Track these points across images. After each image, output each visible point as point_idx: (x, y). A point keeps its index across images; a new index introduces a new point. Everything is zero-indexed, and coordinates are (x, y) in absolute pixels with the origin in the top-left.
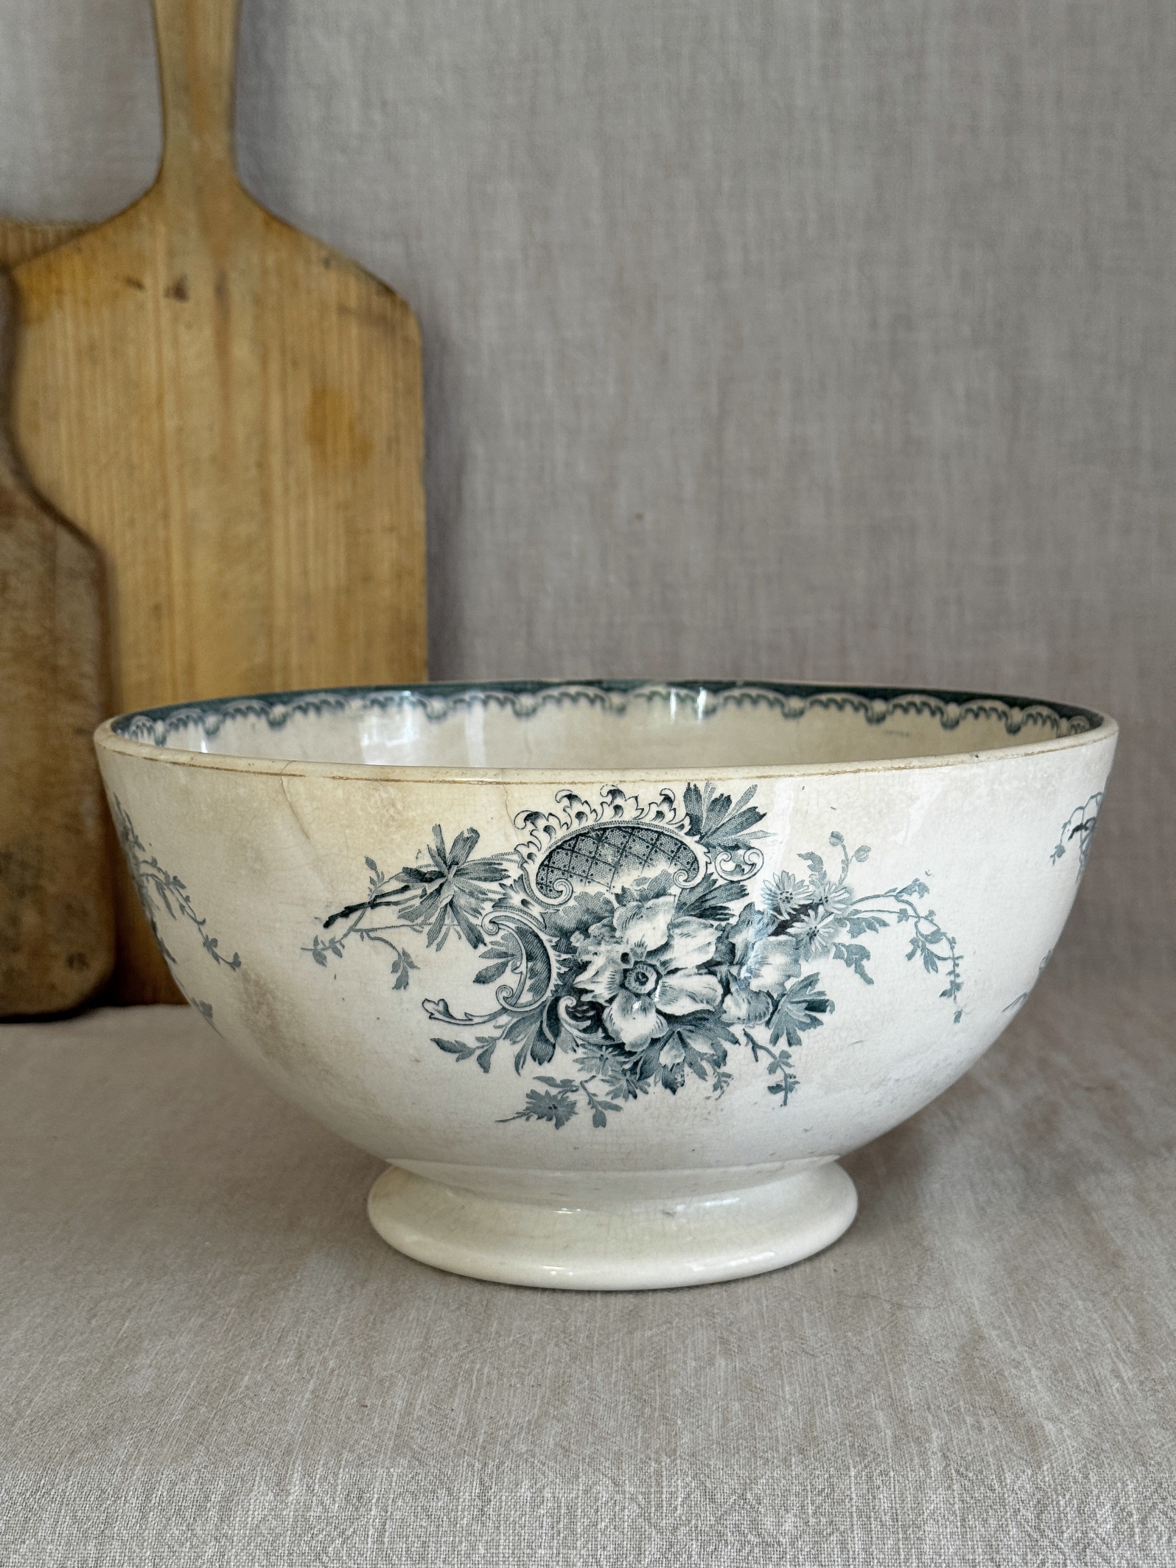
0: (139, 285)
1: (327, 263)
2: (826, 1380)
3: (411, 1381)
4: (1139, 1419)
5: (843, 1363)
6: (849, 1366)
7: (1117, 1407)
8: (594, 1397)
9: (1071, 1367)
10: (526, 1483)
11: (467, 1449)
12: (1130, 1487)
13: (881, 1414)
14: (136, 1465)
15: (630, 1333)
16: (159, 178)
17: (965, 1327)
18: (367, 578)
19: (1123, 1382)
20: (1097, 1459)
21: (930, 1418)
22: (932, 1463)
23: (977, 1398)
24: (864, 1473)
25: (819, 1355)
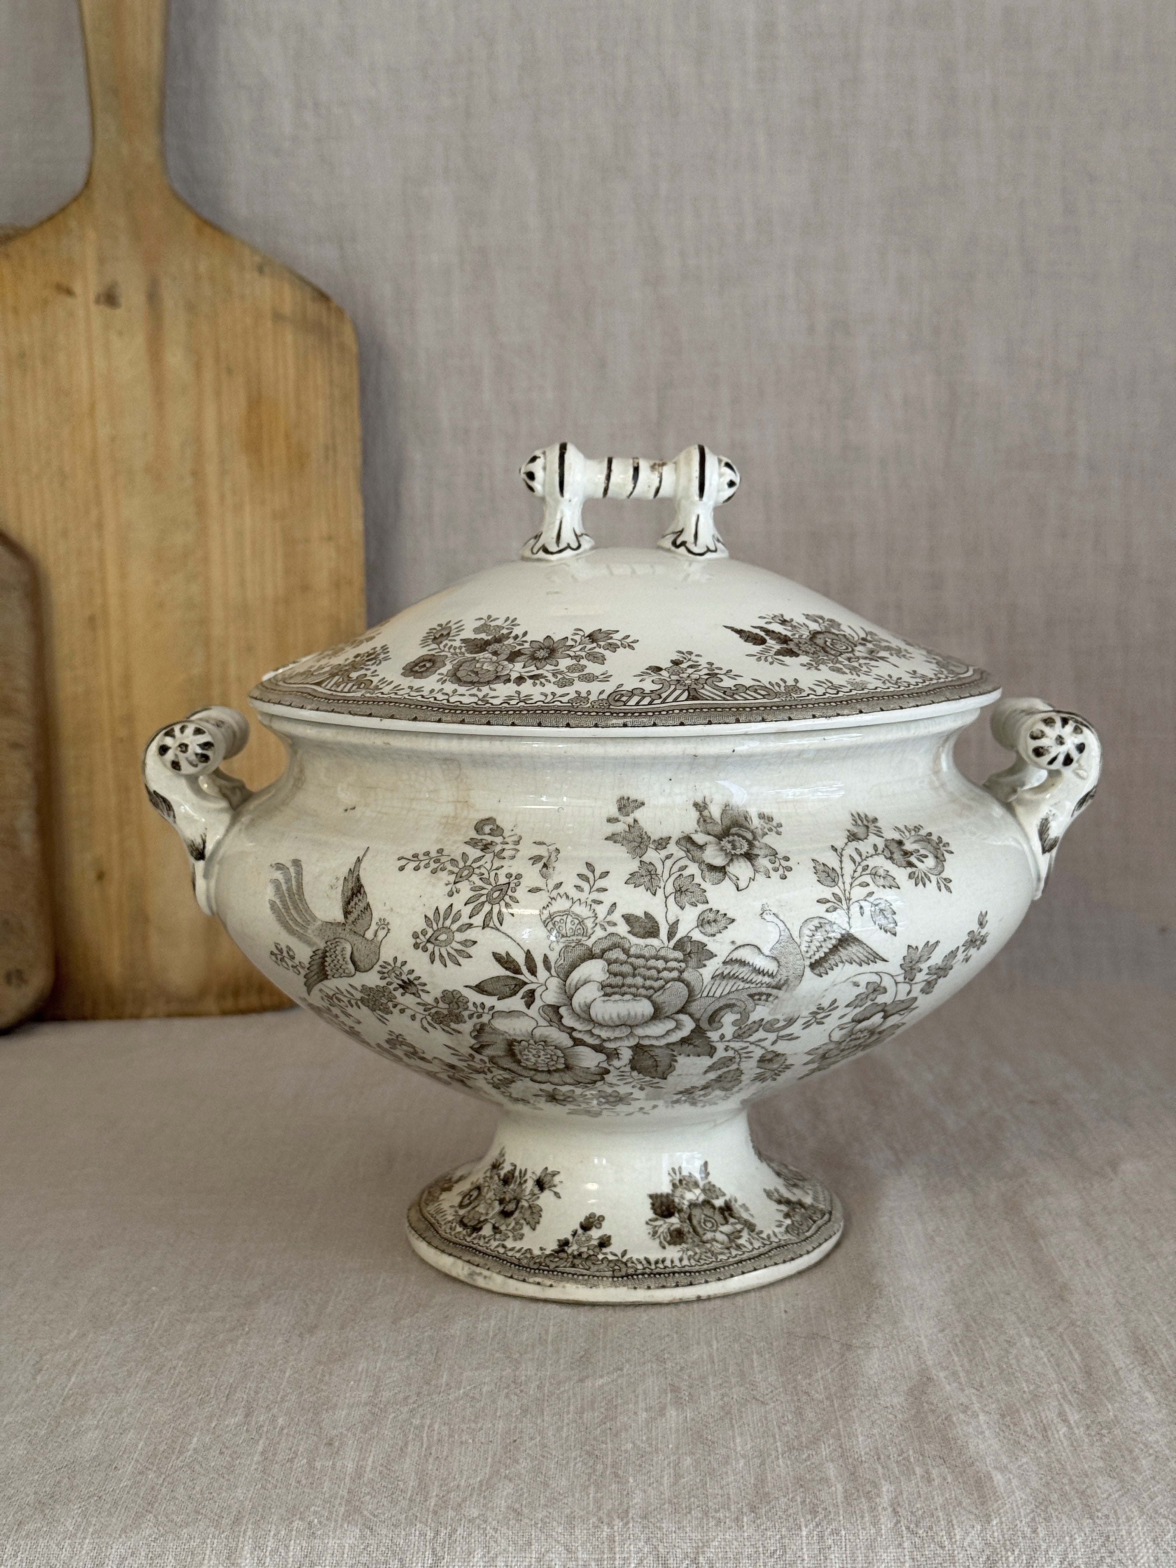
0: (69, 292)
1: (260, 270)
2: (776, 1430)
3: (362, 1440)
4: (1086, 1466)
5: (793, 1409)
6: (799, 1413)
7: (1064, 1454)
8: (546, 1454)
9: (1018, 1411)
10: (479, 1553)
11: (418, 1514)
12: (1078, 1541)
13: (831, 1465)
14: (85, 1538)
15: (581, 1381)
16: (87, 184)
17: (913, 1367)
18: (305, 588)
19: (1070, 1427)
20: (1045, 1511)
21: (880, 1471)
22: (882, 1520)
23: (926, 1446)
24: (815, 1533)
25: (769, 1402)
